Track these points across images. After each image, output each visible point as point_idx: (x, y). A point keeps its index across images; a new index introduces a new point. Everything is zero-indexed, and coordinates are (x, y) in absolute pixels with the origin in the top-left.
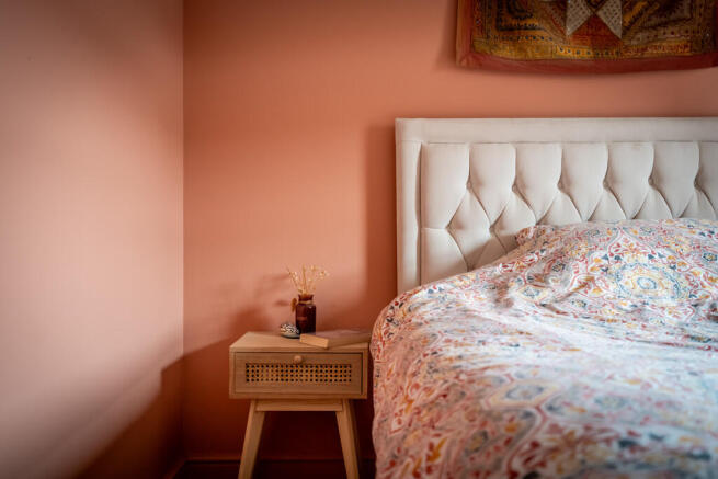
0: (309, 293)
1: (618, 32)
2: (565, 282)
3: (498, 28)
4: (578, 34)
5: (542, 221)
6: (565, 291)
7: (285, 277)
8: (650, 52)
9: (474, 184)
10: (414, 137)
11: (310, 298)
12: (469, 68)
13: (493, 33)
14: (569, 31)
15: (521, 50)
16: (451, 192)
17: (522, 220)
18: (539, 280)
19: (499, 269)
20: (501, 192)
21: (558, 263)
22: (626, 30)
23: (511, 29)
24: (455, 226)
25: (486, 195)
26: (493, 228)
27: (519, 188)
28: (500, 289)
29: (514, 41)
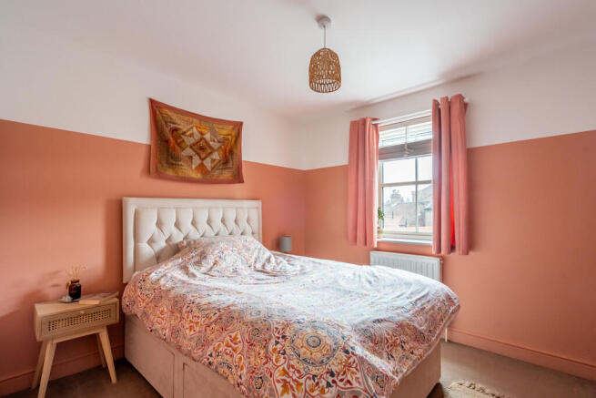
0: (76, 279)
1: (210, 169)
2: (208, 264)
3: (167, 163)
4: (196, 168)
5: (186, 238)
6: (209, 266)
7: (57, 272)
8: (221, 178)
9: (159, 224)
10: (132, 206)
11: (78, 281)
12: (155, 178)
13: (165, 165)
14: (194, 167)
15: (176, 172)
16: (149, 228)
17: (178, 238)
18: (198, 263)
19: (180, 260)
20: (170, 228)
21: (203, 256)
22: (212, 168)
23: (172, 164)
24: (151, 242)
25: (164, 228)
26: (166, 241)
27: (177, 225)
28: (184, 268)
29: (174, 169)
